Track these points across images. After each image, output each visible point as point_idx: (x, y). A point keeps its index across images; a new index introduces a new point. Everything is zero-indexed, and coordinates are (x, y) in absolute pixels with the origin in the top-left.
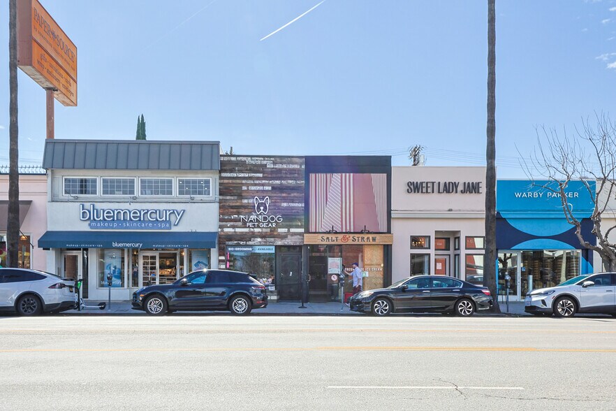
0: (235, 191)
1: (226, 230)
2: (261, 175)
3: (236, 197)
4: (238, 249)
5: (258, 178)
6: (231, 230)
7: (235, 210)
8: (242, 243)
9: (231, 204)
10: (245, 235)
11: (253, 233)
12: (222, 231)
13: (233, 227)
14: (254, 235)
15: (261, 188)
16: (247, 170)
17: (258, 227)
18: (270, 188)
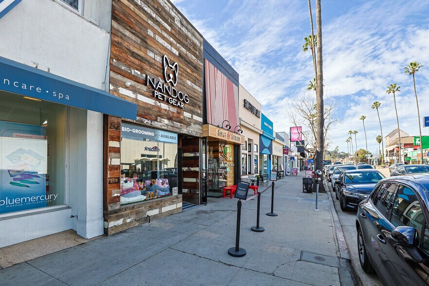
0: (137, 28)
1: (123, 91)
2: (169, 28)
3: (139, 41)
4: (136, 131)
5: (166, 30)
6: (129, 94)
7: (137, 62)
8: (146, 121)
9: (131, 48)
10: (149, 109)
11: (160, 109)
12: (116, 91)
13: (135, 91)
14: (160, 114)
15: (169, 47)
16: (154, 7)
17: (167, 102)
18: (177, 53)
